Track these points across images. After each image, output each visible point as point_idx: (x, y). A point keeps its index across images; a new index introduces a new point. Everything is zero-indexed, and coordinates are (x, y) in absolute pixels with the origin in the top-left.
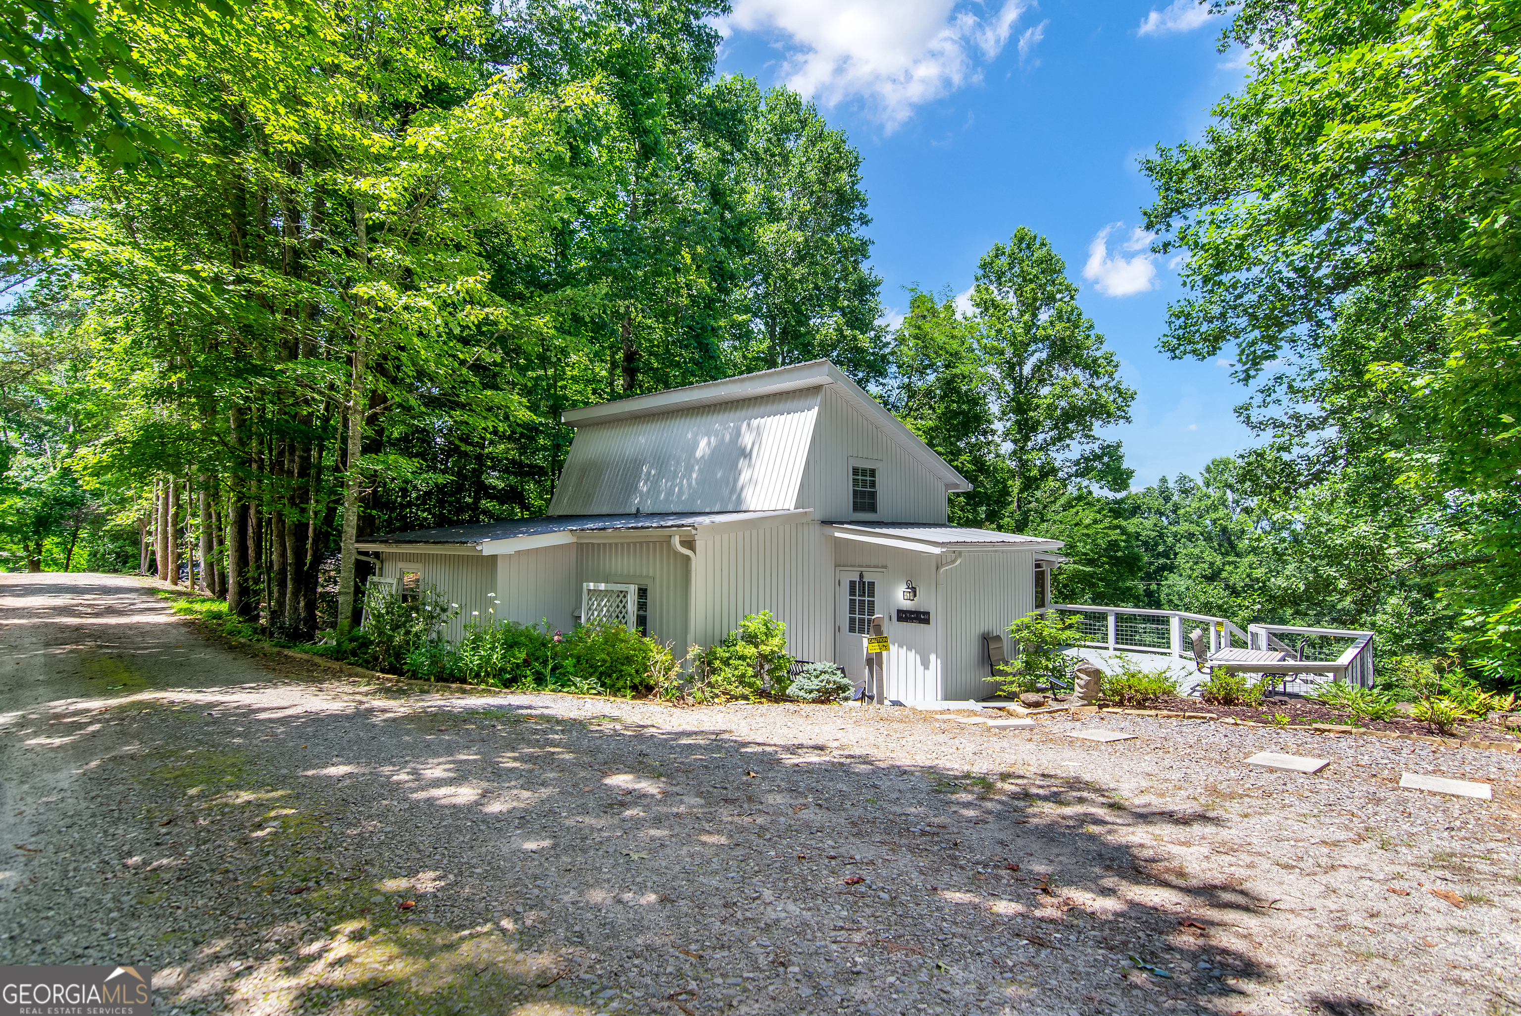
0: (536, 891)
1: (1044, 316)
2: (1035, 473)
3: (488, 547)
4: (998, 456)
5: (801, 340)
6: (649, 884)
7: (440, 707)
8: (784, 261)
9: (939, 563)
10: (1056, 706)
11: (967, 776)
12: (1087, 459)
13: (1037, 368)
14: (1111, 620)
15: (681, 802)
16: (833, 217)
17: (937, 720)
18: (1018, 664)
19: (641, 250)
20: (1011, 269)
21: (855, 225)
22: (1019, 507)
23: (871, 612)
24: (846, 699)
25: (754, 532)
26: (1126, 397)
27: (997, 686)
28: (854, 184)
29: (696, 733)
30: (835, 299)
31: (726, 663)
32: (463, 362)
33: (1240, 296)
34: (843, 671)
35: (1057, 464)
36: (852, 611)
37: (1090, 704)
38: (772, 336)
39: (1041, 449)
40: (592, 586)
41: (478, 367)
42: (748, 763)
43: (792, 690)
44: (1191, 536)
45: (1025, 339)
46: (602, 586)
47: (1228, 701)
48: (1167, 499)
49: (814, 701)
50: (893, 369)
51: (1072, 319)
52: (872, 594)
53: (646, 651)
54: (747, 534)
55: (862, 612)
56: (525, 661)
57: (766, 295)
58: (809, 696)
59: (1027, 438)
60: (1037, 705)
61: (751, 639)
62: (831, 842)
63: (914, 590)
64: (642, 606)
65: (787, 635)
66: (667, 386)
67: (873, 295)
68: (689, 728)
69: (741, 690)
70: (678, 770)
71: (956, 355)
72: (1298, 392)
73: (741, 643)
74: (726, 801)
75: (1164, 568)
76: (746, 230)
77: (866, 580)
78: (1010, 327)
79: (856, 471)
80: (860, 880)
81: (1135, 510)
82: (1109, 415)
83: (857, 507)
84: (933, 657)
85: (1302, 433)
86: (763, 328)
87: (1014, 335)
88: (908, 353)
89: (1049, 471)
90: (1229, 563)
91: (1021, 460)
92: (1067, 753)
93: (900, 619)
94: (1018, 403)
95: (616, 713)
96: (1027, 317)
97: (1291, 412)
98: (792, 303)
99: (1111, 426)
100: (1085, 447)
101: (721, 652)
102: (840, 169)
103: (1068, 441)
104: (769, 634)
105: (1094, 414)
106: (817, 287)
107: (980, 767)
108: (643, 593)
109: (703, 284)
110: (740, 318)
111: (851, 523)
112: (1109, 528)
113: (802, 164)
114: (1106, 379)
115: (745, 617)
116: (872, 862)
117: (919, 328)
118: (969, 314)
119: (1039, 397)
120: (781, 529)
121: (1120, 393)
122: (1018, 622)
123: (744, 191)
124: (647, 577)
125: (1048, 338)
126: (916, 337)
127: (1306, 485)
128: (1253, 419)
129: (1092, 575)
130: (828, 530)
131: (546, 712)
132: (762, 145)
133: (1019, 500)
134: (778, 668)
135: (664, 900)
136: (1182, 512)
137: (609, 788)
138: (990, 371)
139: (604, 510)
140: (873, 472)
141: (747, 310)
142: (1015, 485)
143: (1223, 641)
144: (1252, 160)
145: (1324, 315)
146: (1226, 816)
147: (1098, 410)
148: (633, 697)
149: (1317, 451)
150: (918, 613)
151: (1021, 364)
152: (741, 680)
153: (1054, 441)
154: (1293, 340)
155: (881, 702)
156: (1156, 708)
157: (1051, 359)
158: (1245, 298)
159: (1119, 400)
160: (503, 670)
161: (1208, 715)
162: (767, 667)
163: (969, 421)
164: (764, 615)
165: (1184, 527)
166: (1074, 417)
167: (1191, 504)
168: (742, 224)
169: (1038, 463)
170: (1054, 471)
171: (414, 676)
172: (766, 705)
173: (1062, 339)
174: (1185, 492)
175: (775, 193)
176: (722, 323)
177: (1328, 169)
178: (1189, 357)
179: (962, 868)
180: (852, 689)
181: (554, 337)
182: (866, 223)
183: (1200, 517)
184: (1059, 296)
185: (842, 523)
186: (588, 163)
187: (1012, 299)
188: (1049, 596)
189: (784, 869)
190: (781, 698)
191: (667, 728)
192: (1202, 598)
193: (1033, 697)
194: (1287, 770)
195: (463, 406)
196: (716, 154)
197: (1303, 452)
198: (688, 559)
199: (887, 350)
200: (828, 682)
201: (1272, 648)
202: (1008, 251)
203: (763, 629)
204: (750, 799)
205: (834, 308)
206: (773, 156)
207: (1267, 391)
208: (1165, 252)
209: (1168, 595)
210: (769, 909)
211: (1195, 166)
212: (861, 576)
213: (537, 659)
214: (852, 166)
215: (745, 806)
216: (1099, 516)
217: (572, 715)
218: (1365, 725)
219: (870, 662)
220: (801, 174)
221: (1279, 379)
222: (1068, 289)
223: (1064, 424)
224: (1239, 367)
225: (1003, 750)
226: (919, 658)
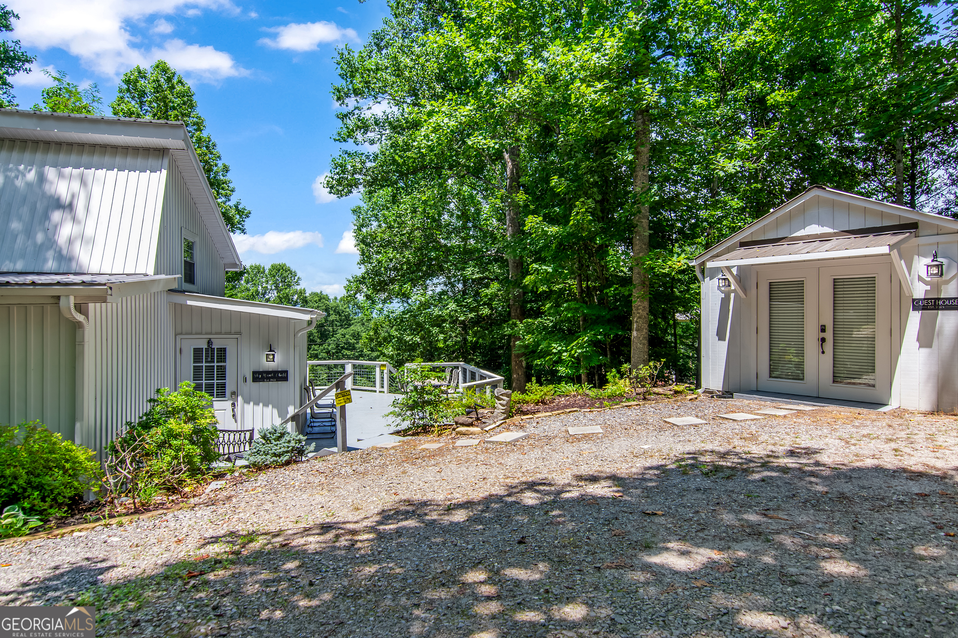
9: (297, 328)
23: (222, 375)
36: (197, 377)
52: (222, 359)
55: (210, 377)
77: (215, 346)
79: (184, 242)
83: (185, 278)
84: (291, 409)
130: (177, 297)
140: (192, 246)
150: (275, 372)
198: (79, 326)
203: (195, 402)
212: (209, 343)
226: (275, 411)
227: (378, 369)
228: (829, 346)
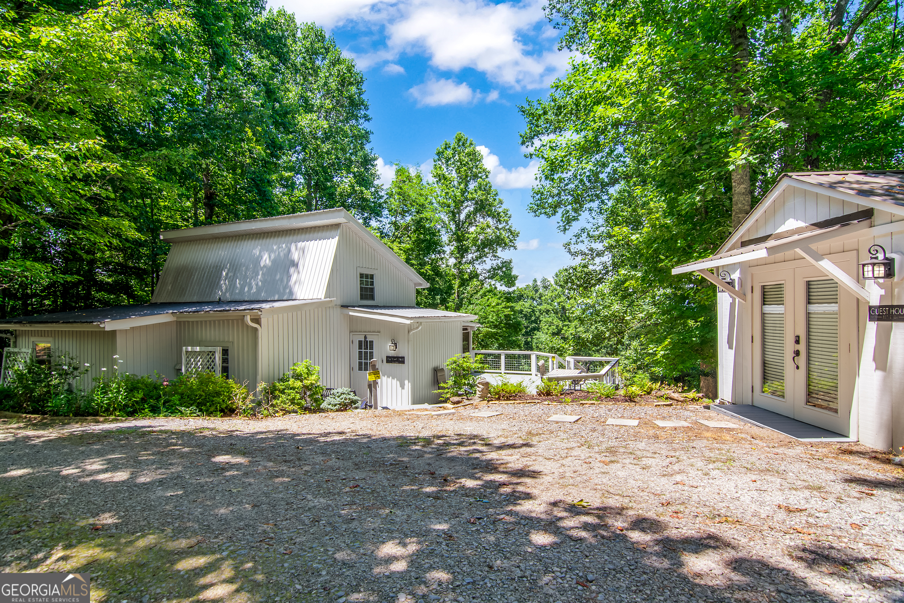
0: (178, 512)
1: (472, 186)
2: (466, 276)
3: (109, 325)
4: (447, 266)
5: (328, 191)
6: (244, 501)
7: (83, 431)
8: (316, 139)
9: (410, 329)
10: (467, 402)
11: (418, 438)
12: (494, 269)
13: (468, 216)
14: (503, 357)
15: (259, 465)
16: (347, 114)
17: (405, 414)
18: (450, 383)
19: (217, 127)
20: (453, 157)
21: (361, 121)
22: (458, 296)
23: (371, 357)
24: (356, 408)
25: (299, 313)
26: (514, 235)
27: (439, 395)
28: (360, 95)
29: (266, 432)
30: (349, 167)
31: (283, 392)
32: (82, 196)
33: (567, 185)
34: (354, 392)
35: (479, 272)
36: (360, 358)
37: (484, 400)
38: (309, 187)
39: (470, 263)
40: (190, 349)
41: (94, 199)
42: (298, 443)
43: (324, 405)
44: (547, 312)
45: (462, 199)
46: (198, 349)
47: (548, 394)
48: (537, 291)
49: (337, 411)
50: (386, 212)
51: (486, 189)
52: (372, 348)
53: (229, 389)
54: (295, 314)
55: (366, 359)
56: (142, 399)
57: (304, 160)
58: (334, 408)
59: (462, 257)
60: (458, 402)
61: (298, 377)
62: (344, 473)
63: (396, 345)
64: (225, 360)
65: (321, 373)
66: (237, 217)
67: (373, 165)
68: (260, 430)
69: (292, 407)
70: (255, 450)
71: (423, 206)
72: (592, 237)
73: (292, 380)
74: (285, 461)
75: (534, 329)
76: (290, 116)
77: (368, 340)
78: (453, 191)
79: (362, 275)
80: (357, 486)
81: (520, 297)
82: (506, 244)
83: (362, 297)
84: (406, 382)
85: (593, 259)
86: (302, 181)
87: (455, 196)
88: (394, 203)
89: (474, 275)
90: (566, 325)
91: (459, 269)
92: (469, 423)
93: (388, 361)
94: (458, 236)
95: (212, 426)
96: (462, 186)
97: (589, 247)
98: (323, 167)
99: (507, 251)
100: (493, 262)
101: (280, 386)
102: (351, 84)
103: (485, 259)
104: (309, 373)
105: (498, 244)
106: (337, 158)
107: (426, 433)
108: (225, 352)
109: (259, 150)
110: (287, 174)
111: (359, 306)
112: (505, 308)
113: (327, 78)
114: (505, 224)
115: (294, 364)
116: (364, 479)
117: (401, 188)
118: (430, 182)
119: (469, 233)
120: (316, 310)
121: (511, 232)
122: (450, 360)
123: (288, 90)
124: (228, 342)
125: (473, 199)
126: (399, 194)
127: (594, 285)
128: (572, 250)
129: (496, 334)
130: (345, 310)
131: (163, 428)
132: (299, 60)
133: (458, 291)
134: (316, 393)
135: (254, 506)
136: (543, 298)
137: (215, 463)
138: (442, 217)
139: (195, 299)
140: (372, 277)
141: (291, 169)
142: (456, 283)
143: (555, 365)
144: (572, 114)
145: (605, 197)
146: (532, 443)
147: (499, 242)
148: (222, 417)
149: (600, 267)
150: (398, 358)
151: (459, 213)
152: (292, 401)
153: (477, 258)
154: (590, 210)
155: (376, 408)
156: (515, 400)
157: (476, 211)
158: (569, 187)
159: (511, 237)
160: (126, 406)
161: (537, 401)
162: (308, 393)
163: (431, 246)
164: (306, 362)
165: (544, 307)
166: (487, 245)
167: (548, 294)
168: (287, 113)
169: (469, 271)
170: (477, 276)
171: (56, 414)
172: (308, 415)
173: (481, 200)
174: (546, 287)
175: (309, 94)
176: (274, 177)
177: (600, 126)
178: (543, 216)
179: (408, 476)
180: (360, 402)
181: (153, 182)
182: (368, 120)
183: (552, 301)
184: (480, 175)
185: (354, 307)
186: (174, 62)
187: (454, 174)
188: (471, 346)
189: (318, 486)
190: (318, 410)
191: (247, 431)
192: (550, 345)
193: (456, 399)
194: (563, 422)
195: (84, 227)
196: (268, 64)
197: (594, 268)
198: (256, 329)
199: (382, 201)
200: (346, 399)
201: (576, 368)
202: (452, 146)
203: (306, 371)
204: (299, 459)
205: (349, 172)
206: (307, 68)
207: (578, 236)
208: (531, 158)
209: (536, 343)
210: (310, 502)
211: (545, 113)
212: (365, 337)
213: (151, 397)
214: (358, 83)
215: (297, 463)
216: (500, 301)
217: (182, 429)
218: (602, 401)
219: (370, 386)
220: (325, 84)
221: (583, 230)
222: (484, 170)
223: (482, 249)
224: (561, 224)
225: (437, 425)
226: (398, 383)
227: (550, 360)
228: (802, 360)
